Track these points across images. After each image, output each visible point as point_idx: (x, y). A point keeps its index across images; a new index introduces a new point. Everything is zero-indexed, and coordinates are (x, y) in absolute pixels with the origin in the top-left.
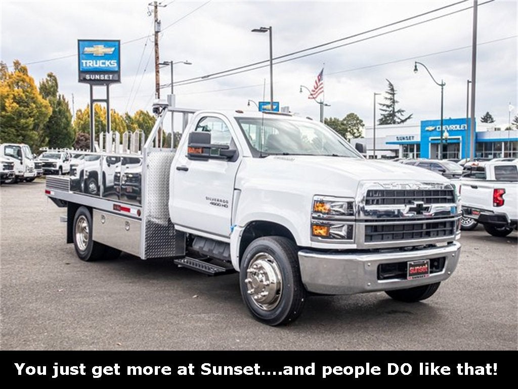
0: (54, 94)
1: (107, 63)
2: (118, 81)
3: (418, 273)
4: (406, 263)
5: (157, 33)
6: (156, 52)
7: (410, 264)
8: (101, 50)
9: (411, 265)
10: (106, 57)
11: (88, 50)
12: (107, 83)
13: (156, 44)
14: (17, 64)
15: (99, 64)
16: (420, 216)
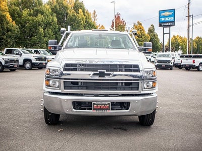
0: (153, 32)
1: (170, 18)
2: (174, 25)
3: (100, 109)
4: (91, 102)
5: (189, 3)
6: (188, 12)
7: (94, 103)
8: (167, 13)
10: (170, 16)
11: (162, 14)
12: (170, 26)
13: (189, 8)
14: (138, 22)
15: (166, 19)
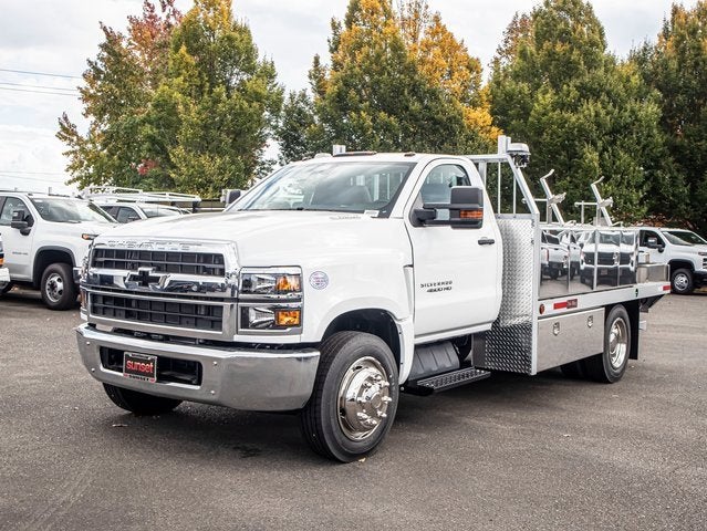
3: (138, 372)
4: (123, 352)
7: (127, 356)
9: (128, 358)
16: (144, 289)
